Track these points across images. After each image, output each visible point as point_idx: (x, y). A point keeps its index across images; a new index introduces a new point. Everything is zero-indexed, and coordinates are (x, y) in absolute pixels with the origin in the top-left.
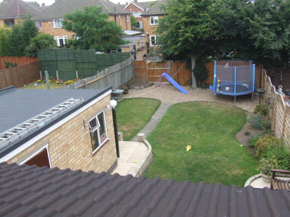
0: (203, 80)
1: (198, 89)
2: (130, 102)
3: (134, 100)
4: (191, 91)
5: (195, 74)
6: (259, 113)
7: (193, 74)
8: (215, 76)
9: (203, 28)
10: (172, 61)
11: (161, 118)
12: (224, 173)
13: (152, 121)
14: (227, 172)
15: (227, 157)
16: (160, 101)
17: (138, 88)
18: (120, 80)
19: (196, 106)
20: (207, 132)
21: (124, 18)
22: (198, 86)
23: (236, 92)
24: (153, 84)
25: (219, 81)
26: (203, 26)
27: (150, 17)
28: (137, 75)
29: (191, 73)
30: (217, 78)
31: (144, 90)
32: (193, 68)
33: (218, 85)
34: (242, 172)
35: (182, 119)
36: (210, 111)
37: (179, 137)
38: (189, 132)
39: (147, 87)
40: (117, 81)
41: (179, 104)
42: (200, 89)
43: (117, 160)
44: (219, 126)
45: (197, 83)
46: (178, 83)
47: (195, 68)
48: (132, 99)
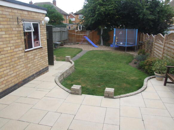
0: (107, 41)
1: (104, 46)
2: (64, 49)
3: (67, 48)
4: (100, 47)
5: (103, 37)
6: (141, 54)
7: (101, 37)
8: (115, 35)
9: (109, 8)
10: (90, 31)
11: (82, 55)
12: (125, 78)
13: (76, 56)
14: (127, 78)
15: (125, 71)
16: (82, 49)
17: (70, 44)
18: (59, 37)
19: (103, 52)
20: (111, 61)
21: (65, 17)
22: (104, 45)
23: (127, 45)
24: (78, 44)
25: (117, 38)
26: (110, 6)
27: (79, 15)
28: (70, 38)
29: (100, 37)
30: (116, 37)
31: (73, 45)
32: (101, 34)
33: (116, 41)
34: (137, 78)
35: (95, 56)
36: (112, 54)
37: (93, 63)
38: (99, 61)
39: (75, 44)
40: (57, 38)
41: (93, 51)
42: (105, 46)
43: (48, 67)
44: (117, 59)
45: (104, 43)
46: (93, 42)
47: (103, 34)
48: (65, 48)
